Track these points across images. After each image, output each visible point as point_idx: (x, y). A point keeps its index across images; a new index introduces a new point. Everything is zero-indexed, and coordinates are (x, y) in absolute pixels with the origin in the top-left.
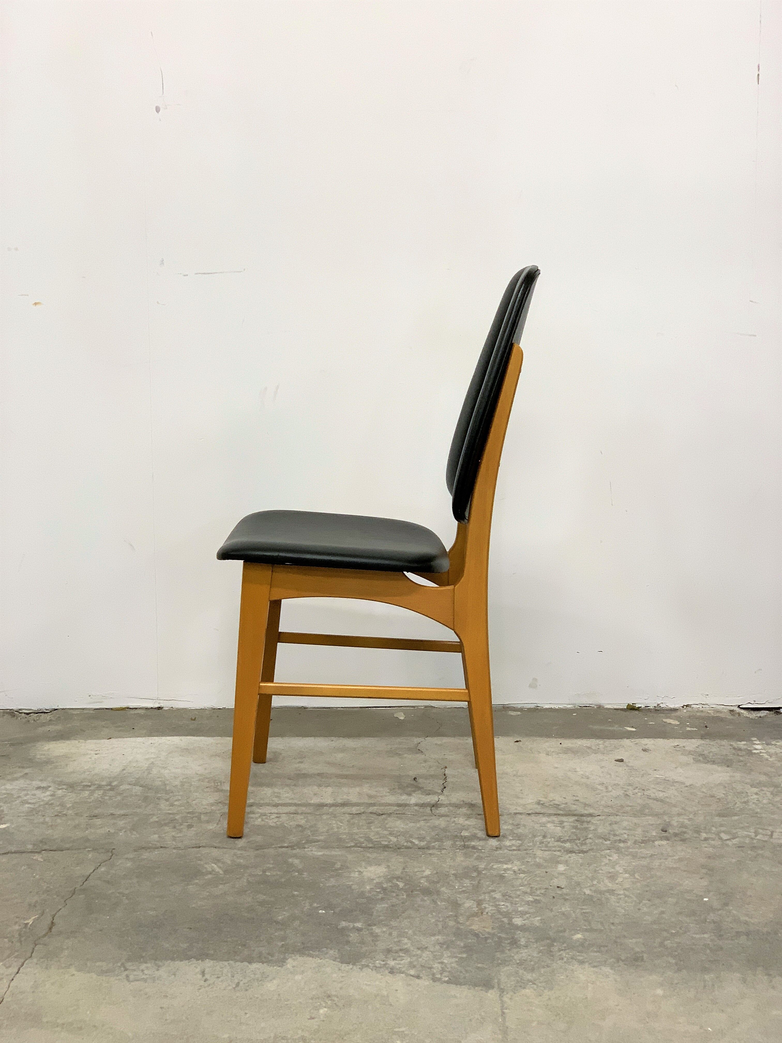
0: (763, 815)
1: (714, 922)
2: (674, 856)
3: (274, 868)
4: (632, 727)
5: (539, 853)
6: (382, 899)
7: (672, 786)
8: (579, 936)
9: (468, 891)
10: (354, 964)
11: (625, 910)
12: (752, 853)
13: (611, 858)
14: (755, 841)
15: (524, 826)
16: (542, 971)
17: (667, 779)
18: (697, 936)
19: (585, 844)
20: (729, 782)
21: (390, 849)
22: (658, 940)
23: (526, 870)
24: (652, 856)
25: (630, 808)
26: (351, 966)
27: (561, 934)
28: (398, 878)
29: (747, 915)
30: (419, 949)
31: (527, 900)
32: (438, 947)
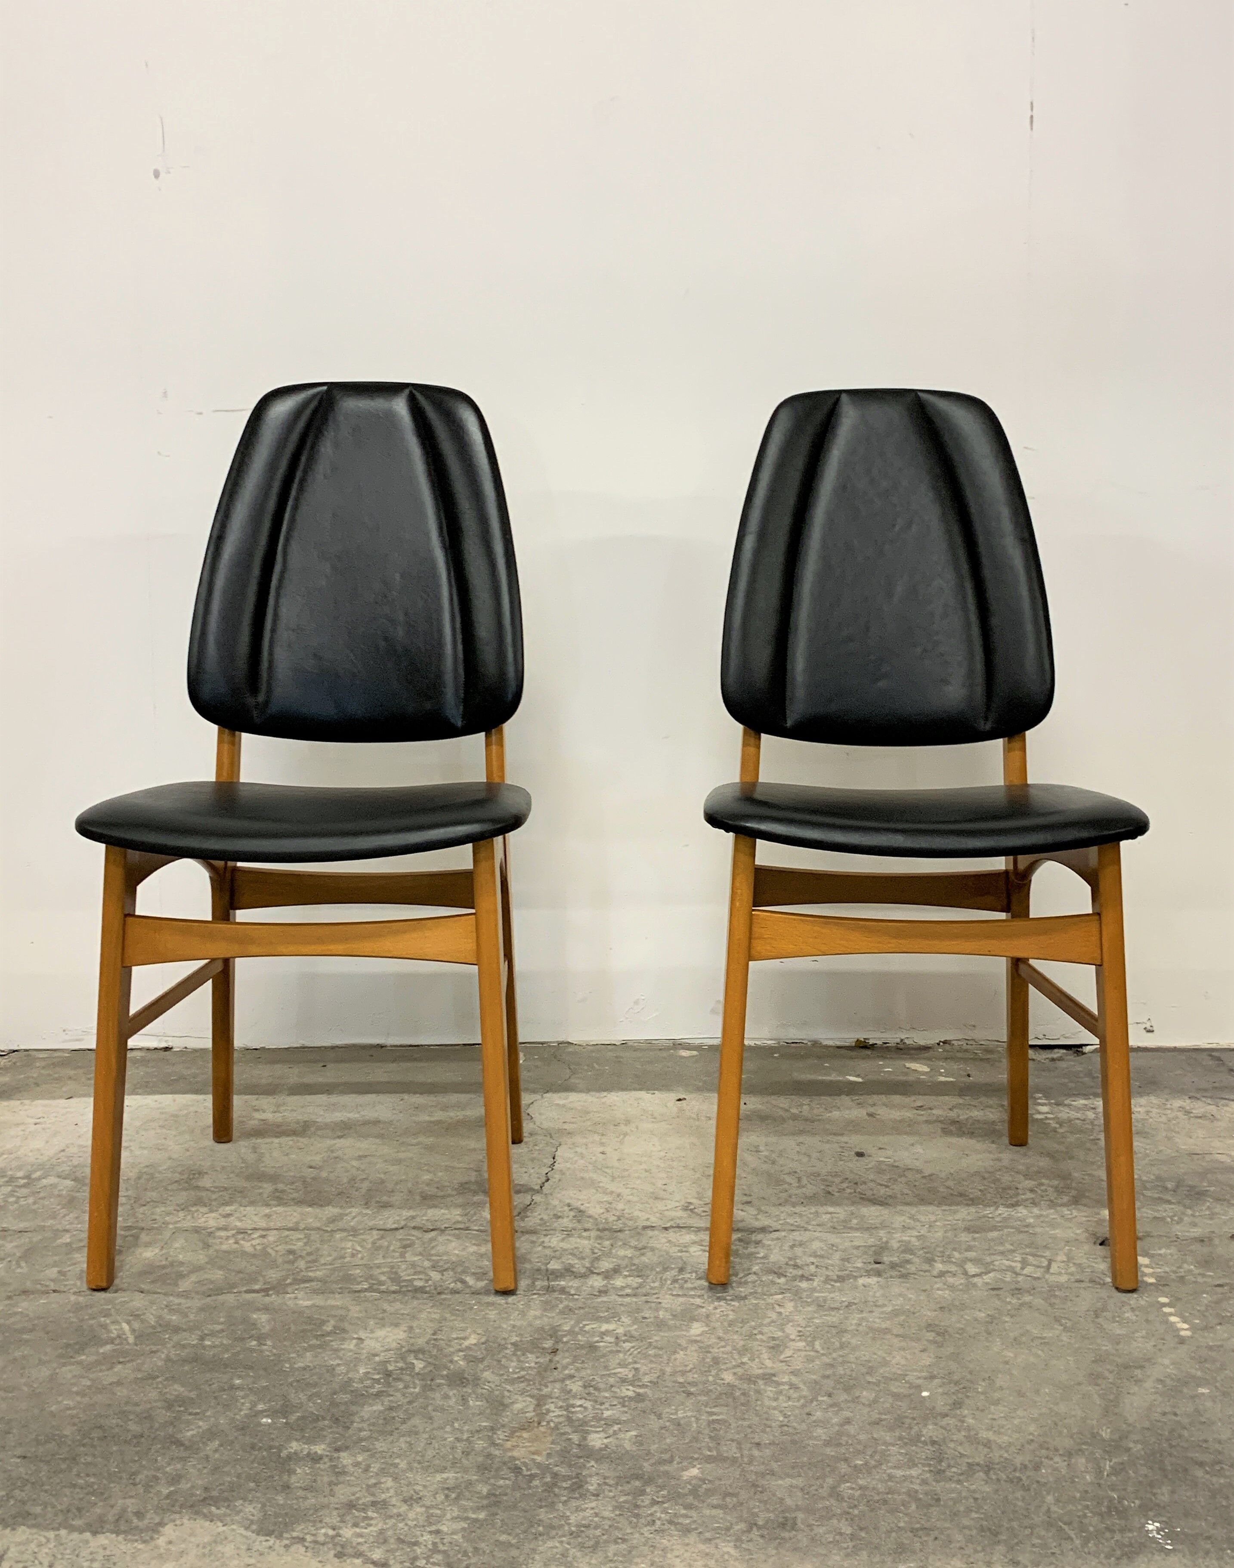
0: (1038, 1230)
1: (933, 1443)
2: (884, 1305)
3: (223, 1331)
4: (858, 1076)
5: (667, 1300)
6: (378, 1395)
7: (900, 1176)
8: (694, 1472)
9: (527, 1377)
10: (280, 1537)
11: (785, 1416)
12: (1014, 1301)
13: (782, 1310)
14: (1020, 1278)
15: (653, 1249)
16: (612, 1549)
17: (896, 1164)
18: (899, 1473)
19: (746, 1283)
20: (991, 1170)
21: (425, 1296)
22: (830, 1481)
23: (636, 1334)
24: (850, 1305)
25: (829, 1216)
26: (272, 1541)
27: (666, 1468)
28: (418, 1352)
29: (990, 1428)
30: (405, 1501)
31: (623, 1395)
32: (441, 1497)
